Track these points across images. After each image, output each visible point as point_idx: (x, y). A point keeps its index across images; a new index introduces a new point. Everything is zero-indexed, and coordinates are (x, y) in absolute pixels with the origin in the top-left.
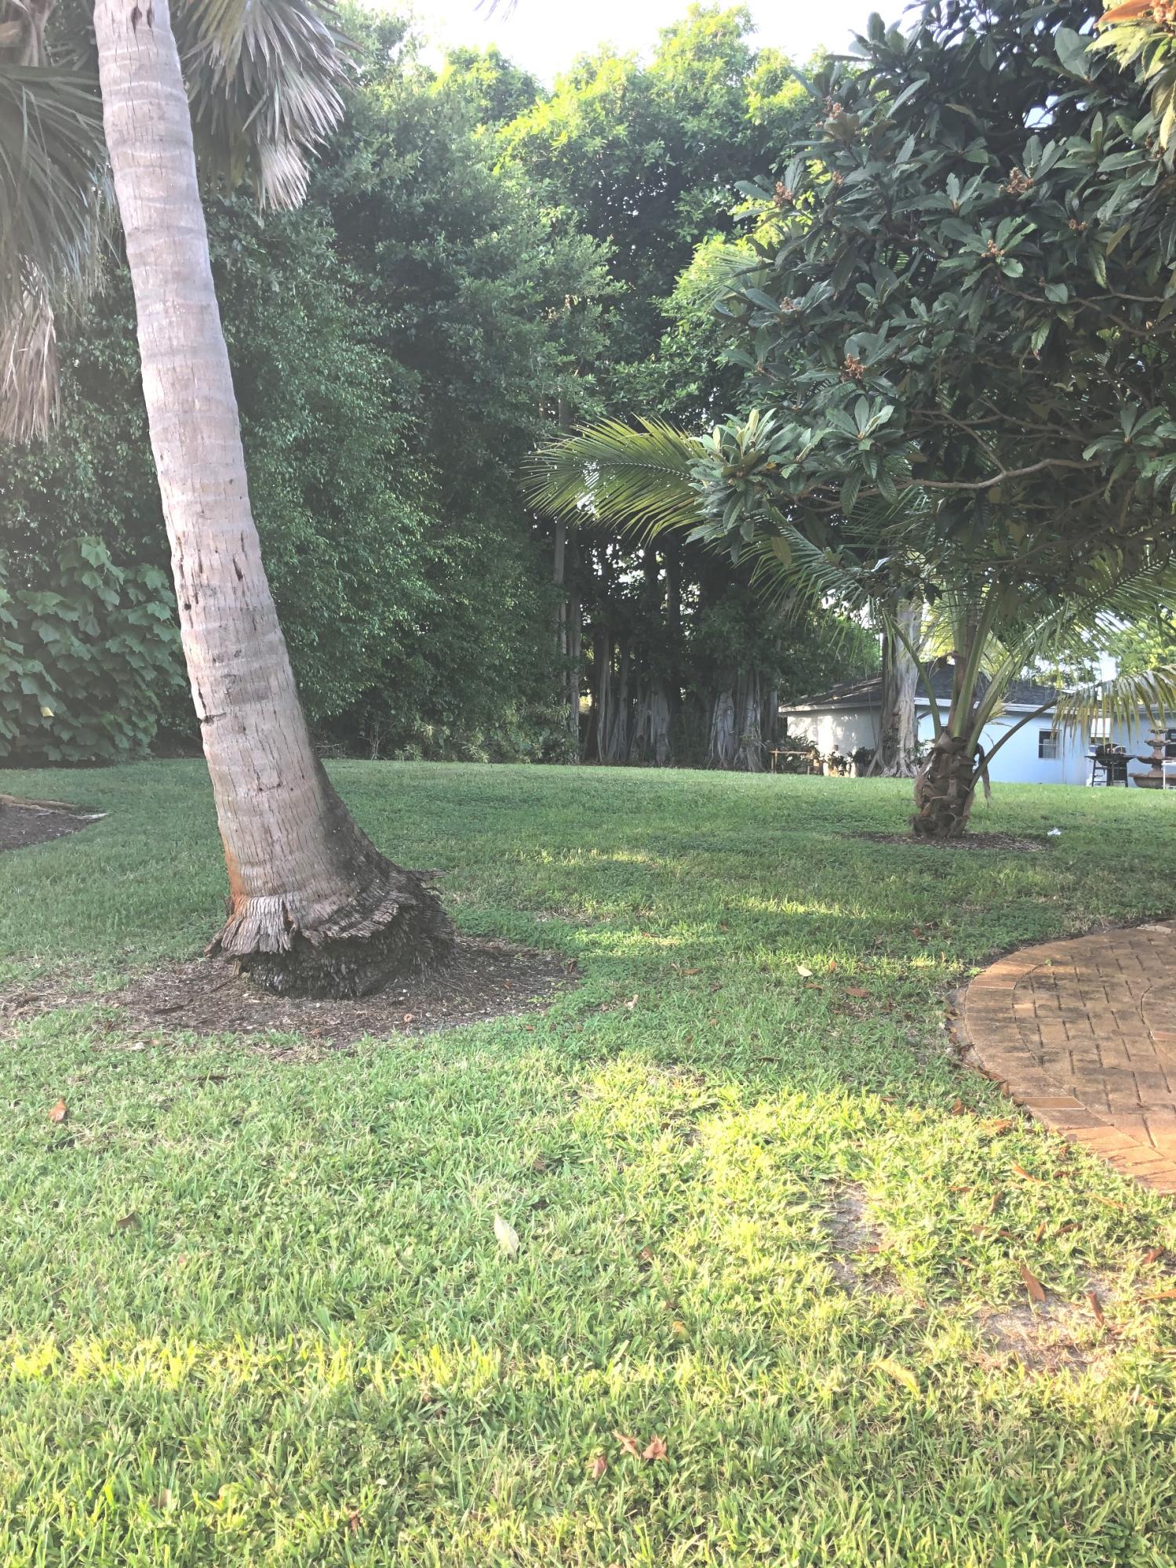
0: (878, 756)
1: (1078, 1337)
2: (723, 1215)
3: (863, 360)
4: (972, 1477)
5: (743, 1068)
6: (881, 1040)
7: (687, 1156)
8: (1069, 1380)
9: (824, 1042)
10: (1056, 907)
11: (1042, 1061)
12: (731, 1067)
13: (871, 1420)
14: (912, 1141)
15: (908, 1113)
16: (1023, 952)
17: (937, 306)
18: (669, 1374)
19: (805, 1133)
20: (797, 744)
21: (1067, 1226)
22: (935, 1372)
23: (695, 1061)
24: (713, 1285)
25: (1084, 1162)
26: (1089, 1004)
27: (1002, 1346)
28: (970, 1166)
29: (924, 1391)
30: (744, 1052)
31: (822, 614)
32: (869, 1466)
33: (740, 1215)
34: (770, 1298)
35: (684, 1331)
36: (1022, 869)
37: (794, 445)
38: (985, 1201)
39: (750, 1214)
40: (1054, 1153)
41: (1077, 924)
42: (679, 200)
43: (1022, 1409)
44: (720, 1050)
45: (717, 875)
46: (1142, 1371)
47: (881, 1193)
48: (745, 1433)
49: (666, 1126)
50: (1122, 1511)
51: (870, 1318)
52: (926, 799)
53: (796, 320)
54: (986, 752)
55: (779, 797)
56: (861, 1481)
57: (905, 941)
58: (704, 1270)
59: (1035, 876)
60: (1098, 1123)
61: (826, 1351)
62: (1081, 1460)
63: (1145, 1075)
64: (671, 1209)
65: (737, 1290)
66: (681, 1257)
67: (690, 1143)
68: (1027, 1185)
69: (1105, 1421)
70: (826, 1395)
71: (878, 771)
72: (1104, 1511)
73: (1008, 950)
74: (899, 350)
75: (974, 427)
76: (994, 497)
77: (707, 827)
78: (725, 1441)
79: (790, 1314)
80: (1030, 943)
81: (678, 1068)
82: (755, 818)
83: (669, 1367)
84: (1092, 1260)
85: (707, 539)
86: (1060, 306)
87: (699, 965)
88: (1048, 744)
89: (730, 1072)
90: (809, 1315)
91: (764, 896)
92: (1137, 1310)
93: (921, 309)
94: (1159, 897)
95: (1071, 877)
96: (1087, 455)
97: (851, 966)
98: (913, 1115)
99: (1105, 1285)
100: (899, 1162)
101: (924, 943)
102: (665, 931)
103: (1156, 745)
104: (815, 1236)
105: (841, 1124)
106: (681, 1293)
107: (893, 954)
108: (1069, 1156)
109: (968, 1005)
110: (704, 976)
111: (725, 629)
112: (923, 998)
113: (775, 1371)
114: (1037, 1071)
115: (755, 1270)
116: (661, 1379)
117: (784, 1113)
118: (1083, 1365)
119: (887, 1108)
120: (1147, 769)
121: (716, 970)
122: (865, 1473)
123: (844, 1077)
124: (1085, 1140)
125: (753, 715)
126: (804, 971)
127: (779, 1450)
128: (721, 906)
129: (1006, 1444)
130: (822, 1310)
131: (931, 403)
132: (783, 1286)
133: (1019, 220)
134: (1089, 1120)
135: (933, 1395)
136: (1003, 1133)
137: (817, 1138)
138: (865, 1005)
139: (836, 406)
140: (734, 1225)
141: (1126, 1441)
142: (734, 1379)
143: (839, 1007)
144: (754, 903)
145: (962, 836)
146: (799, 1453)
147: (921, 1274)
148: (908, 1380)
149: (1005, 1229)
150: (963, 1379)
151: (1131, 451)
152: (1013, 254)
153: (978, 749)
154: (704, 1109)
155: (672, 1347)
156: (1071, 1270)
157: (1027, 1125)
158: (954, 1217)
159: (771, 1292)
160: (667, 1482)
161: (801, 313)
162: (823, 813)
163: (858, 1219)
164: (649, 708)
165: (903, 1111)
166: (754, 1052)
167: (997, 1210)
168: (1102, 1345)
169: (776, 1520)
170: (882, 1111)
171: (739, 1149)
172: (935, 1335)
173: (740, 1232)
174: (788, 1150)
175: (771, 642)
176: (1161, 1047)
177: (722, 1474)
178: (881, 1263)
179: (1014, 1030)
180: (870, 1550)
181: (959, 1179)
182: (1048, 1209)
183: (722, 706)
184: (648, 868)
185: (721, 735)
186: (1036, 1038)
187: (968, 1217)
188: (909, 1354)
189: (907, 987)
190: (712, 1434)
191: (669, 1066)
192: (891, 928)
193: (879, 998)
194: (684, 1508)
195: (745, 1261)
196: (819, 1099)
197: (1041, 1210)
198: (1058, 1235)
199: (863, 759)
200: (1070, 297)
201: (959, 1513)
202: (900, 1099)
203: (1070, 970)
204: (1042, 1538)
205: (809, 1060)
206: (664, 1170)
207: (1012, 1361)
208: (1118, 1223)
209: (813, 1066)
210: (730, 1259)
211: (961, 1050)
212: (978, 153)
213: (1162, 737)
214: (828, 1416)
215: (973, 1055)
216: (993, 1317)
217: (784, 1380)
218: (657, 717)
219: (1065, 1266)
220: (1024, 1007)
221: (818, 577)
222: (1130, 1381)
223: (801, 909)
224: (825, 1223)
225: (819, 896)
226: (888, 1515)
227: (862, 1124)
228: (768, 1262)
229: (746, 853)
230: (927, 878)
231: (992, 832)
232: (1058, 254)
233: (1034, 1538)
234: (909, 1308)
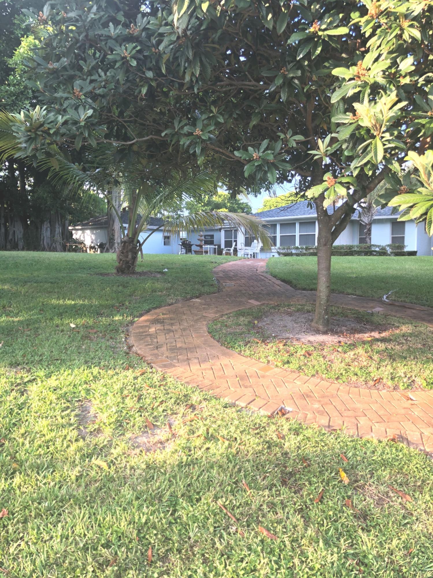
0: (107, 245)
1: (163, 439)
2: (35, 420)
3: (81, 91)
4: (125, 493)
5: (46, 364)
6: (101, 347)
7: (21, 400)
8: (159, 453)
9: (79, 351)
10: (164, 295)
11: (157, 348)
12: (42, 364)
13: (90, 482)
14: (110, 382)
15: (109, 372)
16: (153, 311)
17: (108, 74)
18: (11, 484)
19: (70, 385)
20: (76, 241)
21: (162, 403)
22: (114, 460)
23: (27, 364)
24: (30, 447)
25: (169, 380)
26: (174, 327)
27: (138, 447)
28: (130, 387)
29: (110, 467)
30: (47, 358)
31: (84, 191)
32: (89, 498)
33: (42, 418)
34: (53, 447)
35: (17, 466)
36: (154, 283)
37: (55, 122)
38: (135, 398)
39: (47, 417)
40: (159, 379)
41: (171, 301)
42: (15, 18)
43: (144, 466)
44: (37, 358)
45: (40, 292)
46: (182, 445)
47: (98, 402)
48: (41, 498)
49: (13, 390)
50: (174, 492)
51: (92, 447)
52: (121, 260)
53: (54, 72)
54: (141, 242)
55: (66, 261)
56: (85, 504)
57: (112, 311)
58: (27, 442)
59: (158, 285)
60: (175, 366)
61: (74, 461)
62: (162, 478)
63: (190, 348)
64: (14, 421)
65: (40, 446)
66: (17, 438)
67: (23, 395)
68: (149, 391)
69: (170, 464)
70: (73, 478)
71: (107, 251)
72: (168, 493)
73: (148, 311)
74: (94, 88)
75: (125, 122)
76: (135, 148)
77: (36, 274)
78: (32, 504)
79: (61, 451)
80: (155, 308)
81: (19, 367)
82: (56, 269)
83: (11, 481)
84: (169, 412)
85: (22, 157)
86: (151, 79)
87: (30, 327)
88: (167, 240)
89: (41, 366)
90: (68, 451)
91: (58, 298)
92: (182, 426)
93: (102, 74)
94: (197, 290)
95: (170, 285)
96: (163, 134)
97: (91, 322)
98: (110, 372)
99: (173, 420)
100: (105, 390)
101: (118, 311)
102: (17, 315)
103: (201, 241)
104: (72, 421)
105: (84, 379)
106: (17, 452)
107: (108, 316)
108: (164, 378)
109: (133, 331)
110: (33, 331)
111: (45, 196)
112: (117, 331)
113: (54, 474)
114: (156, 351)
115: (48, 437)
116: (7, 486)
117: (62, 378)
118: (164, 448)
119: (101, 371)
120: (198, 249)
121: (37, 328)
122: (87, 501)
123: (86, 362)
124: (170, 373)
125: (58, 230)
126: (73, 326)
127: (54, 502)
128: (40, 304)
129: (137, 479)
130: (73, 447)
131: (109, 111)
132: (59, 442)
133: (134, 44)
134: (172, 366)
135: (113, 468)
136: (142, 374)
137: (74, 385)
138: (96, 336)
139: (71, 108)
140: (40, 423)
141: (176, 469)
142: (37, 480)
143: (86, 337)
144: (54, 302)
145: (134, 273)
146: (62, 501)
147: (111, 428)
148: (104, 465)
149: (141, 407)
150: (124, 461)
151: (178, 134)
152: (133, 57)
153: (138, 241)
154: (30, 381)
155: (12, 474)
156: (162, 417)
157: (151, 370)
158: (123, 406)
159: (54, 445)
160: (8, 524)
161: (57, 69)
162: (83, 267)
163: (89, 412)
164: (14, 227)
165: (107, 371)
166: (51, 357)
167: (138, 401)
168: (171, 439)
169: (52, 527)
170: (99, 373)
171: (43, 394)
172: (115, 448)
173: (42, 425)
174: (63, 392)
175: (64, 201)
176: (195, 339)
177: (31, 516)
178: (96, 426)
179: (148, 339)
180: (88, 528)
181: (126, 392)
182: (156, 398)
183: (45, 226)
184: (10, 291)
185: (45, 238)
186: (155, 340)
187: (129, 405)
188: (106, 456)
189: (111, 328)
190: (27, 502)
191: (15, 367)
192: (107, 307)
193: (101, 333)
194: (15, 532)
195: (44, 435)
196: (76, 371)
197: (153, 398)
198: (159, 406)
199: (102, 246)
200: (154, 76)
201: (120, 506)
202: (107, 368)
203: (168, 316)
204: (147, 507)
205: (73, 358)
206: (11, 407)
207: (141, 451)
208: (178, 398)
209: (75, 360)
210: (38, 436)
211: (130, 348)
212: (121, 17)
213: (203, 238)
214: (74, 485)
215: (134, 349)
216: (136, 438)
217: (58, 476)
218: (18, 231)
219: (160, 416)
220: (152, 330)
221: (76, 176)
222: (179, 449)
223: (73, 303)
224: (76, 416)
225: (80, 297)
226: (94, 514)
227: (92, 378)
228: (53, 434)
229: (52, 283)
230: (121, 288)
231: (145, 271)
232: (149, 60)
233: (145, 508)
234: (106, 440)
